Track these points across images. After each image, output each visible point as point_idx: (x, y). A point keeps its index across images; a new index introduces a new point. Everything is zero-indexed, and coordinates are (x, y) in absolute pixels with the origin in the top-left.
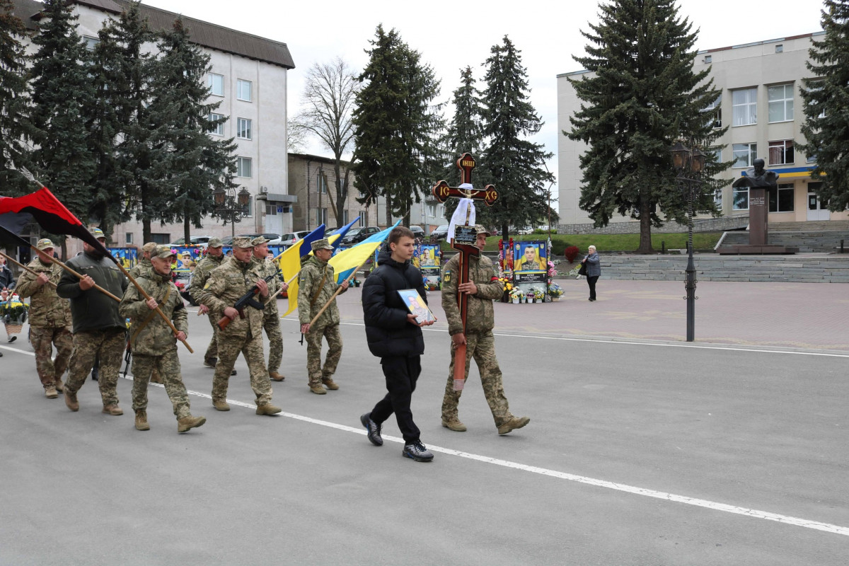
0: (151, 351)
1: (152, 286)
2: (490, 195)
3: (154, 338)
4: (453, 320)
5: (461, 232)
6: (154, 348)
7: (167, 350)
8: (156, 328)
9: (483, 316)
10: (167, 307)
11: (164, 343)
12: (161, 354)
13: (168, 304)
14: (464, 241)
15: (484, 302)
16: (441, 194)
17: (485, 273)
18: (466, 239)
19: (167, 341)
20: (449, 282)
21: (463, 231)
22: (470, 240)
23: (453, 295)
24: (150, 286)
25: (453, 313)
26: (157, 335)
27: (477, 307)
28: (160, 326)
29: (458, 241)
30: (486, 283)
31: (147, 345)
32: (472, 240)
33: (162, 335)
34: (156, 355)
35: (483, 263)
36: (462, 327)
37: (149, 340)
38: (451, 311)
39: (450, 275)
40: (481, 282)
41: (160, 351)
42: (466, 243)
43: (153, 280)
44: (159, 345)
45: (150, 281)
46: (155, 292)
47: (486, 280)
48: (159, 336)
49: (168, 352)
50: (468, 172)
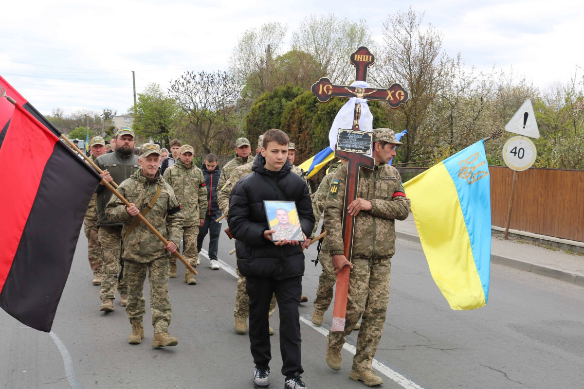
0: (136, 257)
1: (139, 188)
2: (393, 95)
3: (139, 243)
4: (331, 239)
5: (348, 138)
6: (138, 254)
7: (154, 258)
8: (142, 233)
9: (374, 239)
10: (155, 211)
11: (151, 250)
12: (148, 261)
13: (155, 208)
14: (352, 149)
15: (378, 221)
16: (320, 92)
17: (384, 186)
18: (353, 146)
19: (153, 247)
20: (335, 194)
21: (351, 137)
22: (360, 147)
23: (337, 210)
24: (136, 188)
25: (332, 230)
26: (142, 240)
27: (365, 227)
28: (146, 231)
29: (342, 148)
30: (385, 198)
31: (133, 251)
32: (363, 148)
33: (148, 241)
34: (141, 262)
35: (386, 174)
36: (342, 248)
37: (134, 245)
38: (331, 228)
39: (338, 185)
40: (379, 198)
41: (147, 258)
42: (354, 151)
43: (140, 181)
44: (145, 252)
45: (136, 182)
46: (141, 195)
47: (385, 195)
48: (144, 242)
49: (157, 259)
50: (361, 68)
